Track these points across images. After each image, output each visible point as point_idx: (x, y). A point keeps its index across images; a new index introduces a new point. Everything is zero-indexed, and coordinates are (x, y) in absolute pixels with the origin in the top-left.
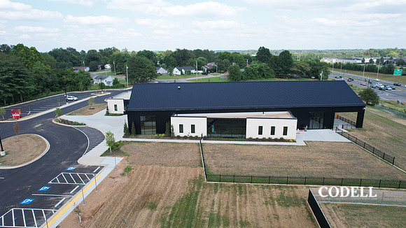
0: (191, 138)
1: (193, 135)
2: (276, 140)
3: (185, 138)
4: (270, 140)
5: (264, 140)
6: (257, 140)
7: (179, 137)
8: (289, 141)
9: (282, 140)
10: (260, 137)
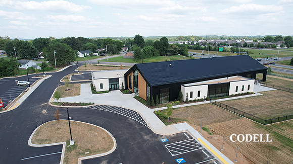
0: (198, 101)
1: (200, 98)
2: (245, 94)
3: (195, 101)
4: (242, 94)
5: (239, 95)
6: (236, 95)
7: (191, 102)
8: (252, 93)
9: (248, 93)
10: (237, 93)
